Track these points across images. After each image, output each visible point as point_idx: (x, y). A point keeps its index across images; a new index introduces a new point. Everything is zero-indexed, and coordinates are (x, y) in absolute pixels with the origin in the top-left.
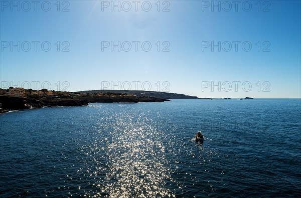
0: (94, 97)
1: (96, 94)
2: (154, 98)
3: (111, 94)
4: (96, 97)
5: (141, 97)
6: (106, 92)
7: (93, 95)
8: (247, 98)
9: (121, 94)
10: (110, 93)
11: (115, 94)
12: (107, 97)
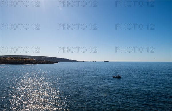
0: (4, 60)
1: (6, 58)
2: (48, 61)
3: (18, 58)
4: (6, 60)
5: (39, 61)
6: (14, 57)
7: (3, 59)
8: (105, 61)
9: (24, 58)
10: (16, 57)
11: (20, 58)
12: (14, 61)
